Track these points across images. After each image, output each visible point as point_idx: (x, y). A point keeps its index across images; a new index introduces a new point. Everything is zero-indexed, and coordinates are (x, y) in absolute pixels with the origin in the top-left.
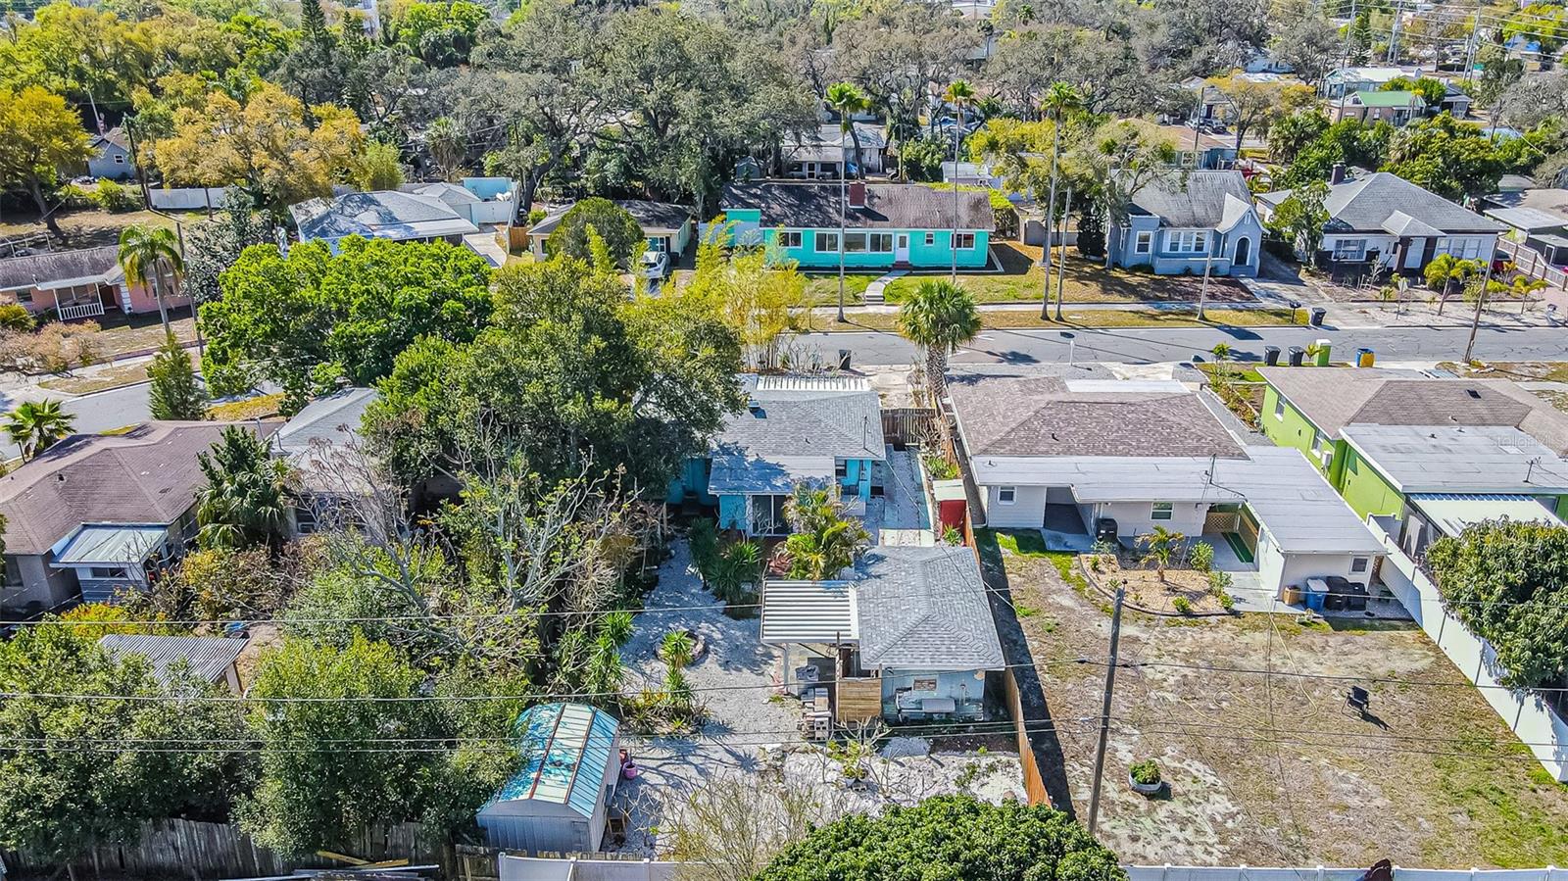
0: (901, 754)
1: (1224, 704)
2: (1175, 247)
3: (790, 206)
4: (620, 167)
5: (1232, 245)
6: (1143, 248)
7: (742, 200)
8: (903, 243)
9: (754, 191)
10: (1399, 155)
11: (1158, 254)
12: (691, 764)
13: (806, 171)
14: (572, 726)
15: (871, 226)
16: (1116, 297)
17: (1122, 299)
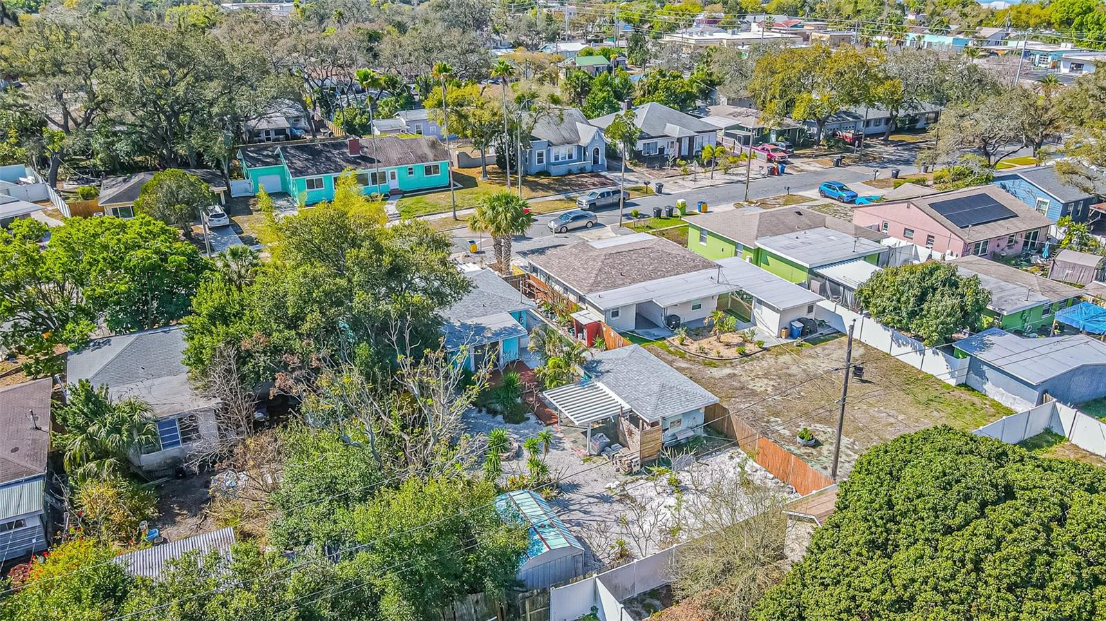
0: (685, 466)
1: (802, 394)
2: (557, 158)
3: (306, 160)
4: (133, 146)
5: (590, 154)
6: (540, 161)
7: (260, 160)
8: (393, 177)
9: (265, 153)
10: (642, 92)
11: (549, 163)
12: (573, 510)
13: (263, 136)
14: (527, 504)
15: (371, 168)
16: (541, 193)
17: (546, 194)
